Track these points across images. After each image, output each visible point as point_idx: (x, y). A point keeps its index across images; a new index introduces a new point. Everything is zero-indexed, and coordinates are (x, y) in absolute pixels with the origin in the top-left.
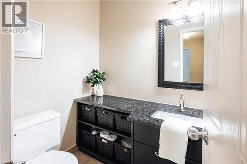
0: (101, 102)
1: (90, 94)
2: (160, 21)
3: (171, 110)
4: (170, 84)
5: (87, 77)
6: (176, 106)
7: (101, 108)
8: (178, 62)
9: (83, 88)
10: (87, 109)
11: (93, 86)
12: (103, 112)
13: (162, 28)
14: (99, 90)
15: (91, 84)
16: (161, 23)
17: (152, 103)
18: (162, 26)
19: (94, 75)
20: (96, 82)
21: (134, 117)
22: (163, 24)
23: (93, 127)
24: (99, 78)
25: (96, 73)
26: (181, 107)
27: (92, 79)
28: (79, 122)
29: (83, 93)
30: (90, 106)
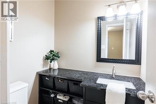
0: (56, 73)
1: (48, 68)
2: (98, 18)
3: (107, 77)
4: (103, 60)
5: (46, 55)
6: (109, 74)
7: (58, 78)
8: (105, 45)
9: (43, 64)
10: (46, 78)
11: (51, 62)
12: (60, 81)
13: (99, 23)
14: (55, 65)
15: (49, 60)
16: (99, 19)
17: (93, 72)
18: (99, 21)
19: (51, 54)
20: (53, 59)
21: (85, 83)
22: (101, 20)
23: (51, 91)
24: (56, 56)
25: (53, 53)
26: (113, 75)
27: (50, 57)
28: (40, 89)
29: (43, 67)
30: (49, 77)
